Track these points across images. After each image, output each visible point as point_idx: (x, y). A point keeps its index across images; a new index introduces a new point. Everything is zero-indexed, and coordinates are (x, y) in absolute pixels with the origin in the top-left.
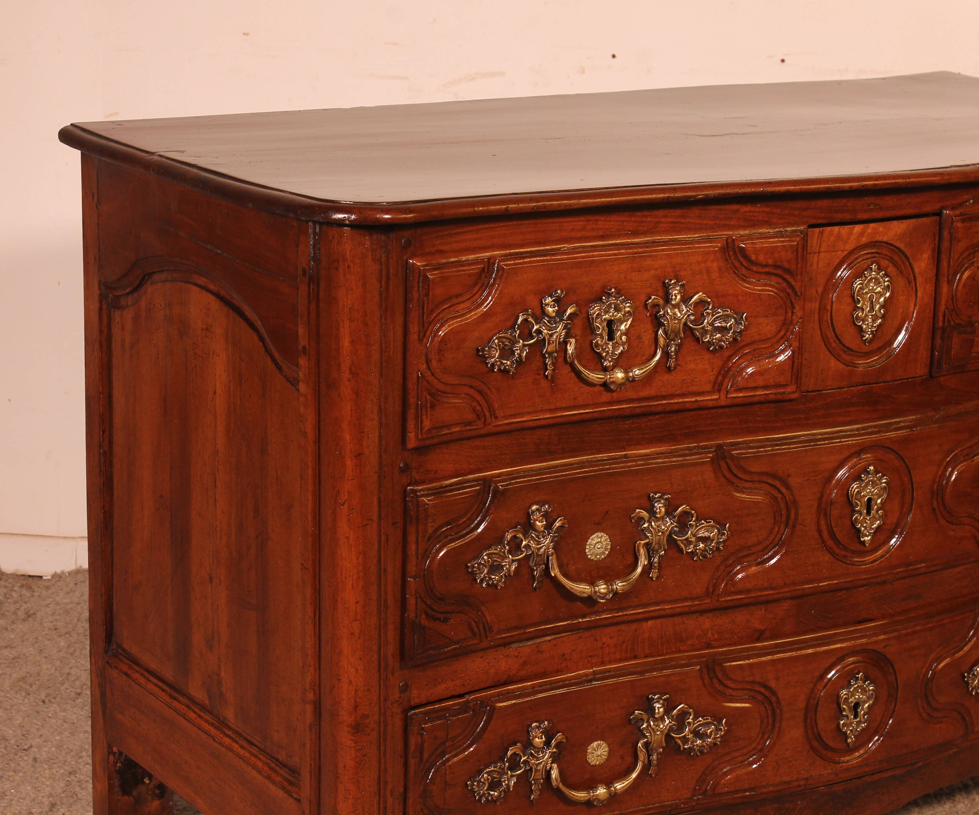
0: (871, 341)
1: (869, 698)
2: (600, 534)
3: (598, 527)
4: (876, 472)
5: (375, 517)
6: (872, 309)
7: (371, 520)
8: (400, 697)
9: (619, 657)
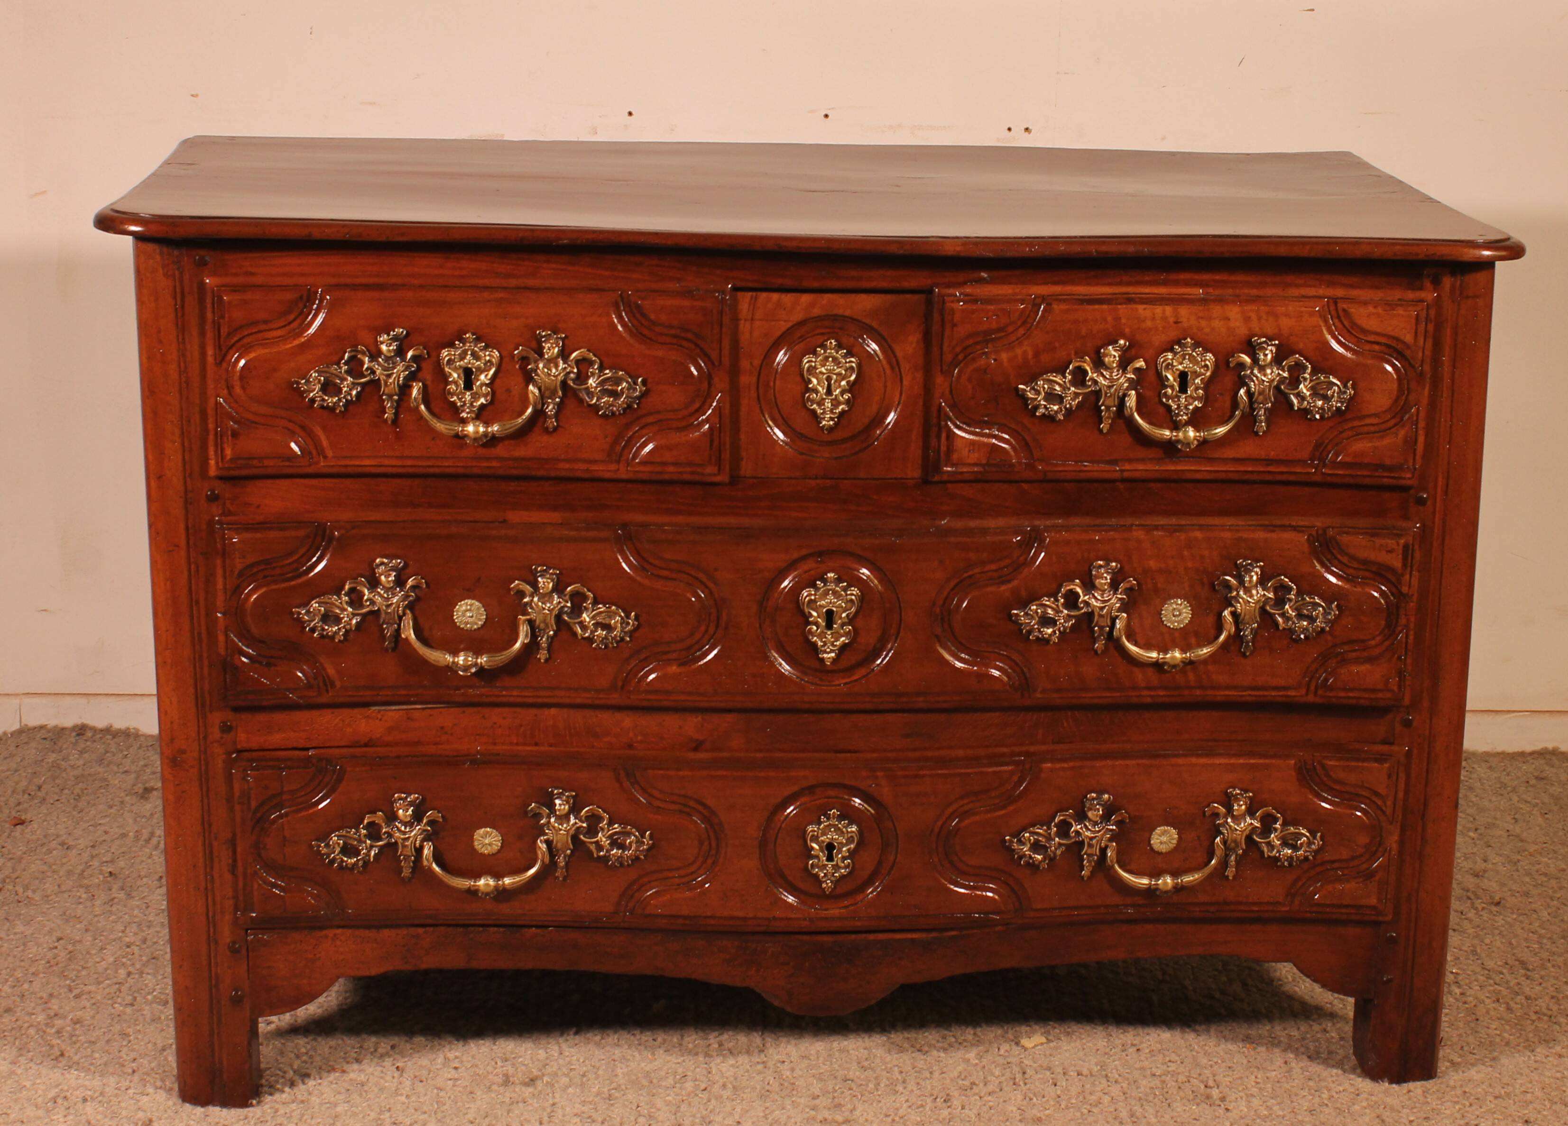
0: (831, 429)
1: (850, 840)
2: (469, 601)
3: (469, 593)
4: (839, 580)
5: (183, 543)
6: (829, 392)
7: (178, 546)
8: (222, 738)
9: (515, 741)
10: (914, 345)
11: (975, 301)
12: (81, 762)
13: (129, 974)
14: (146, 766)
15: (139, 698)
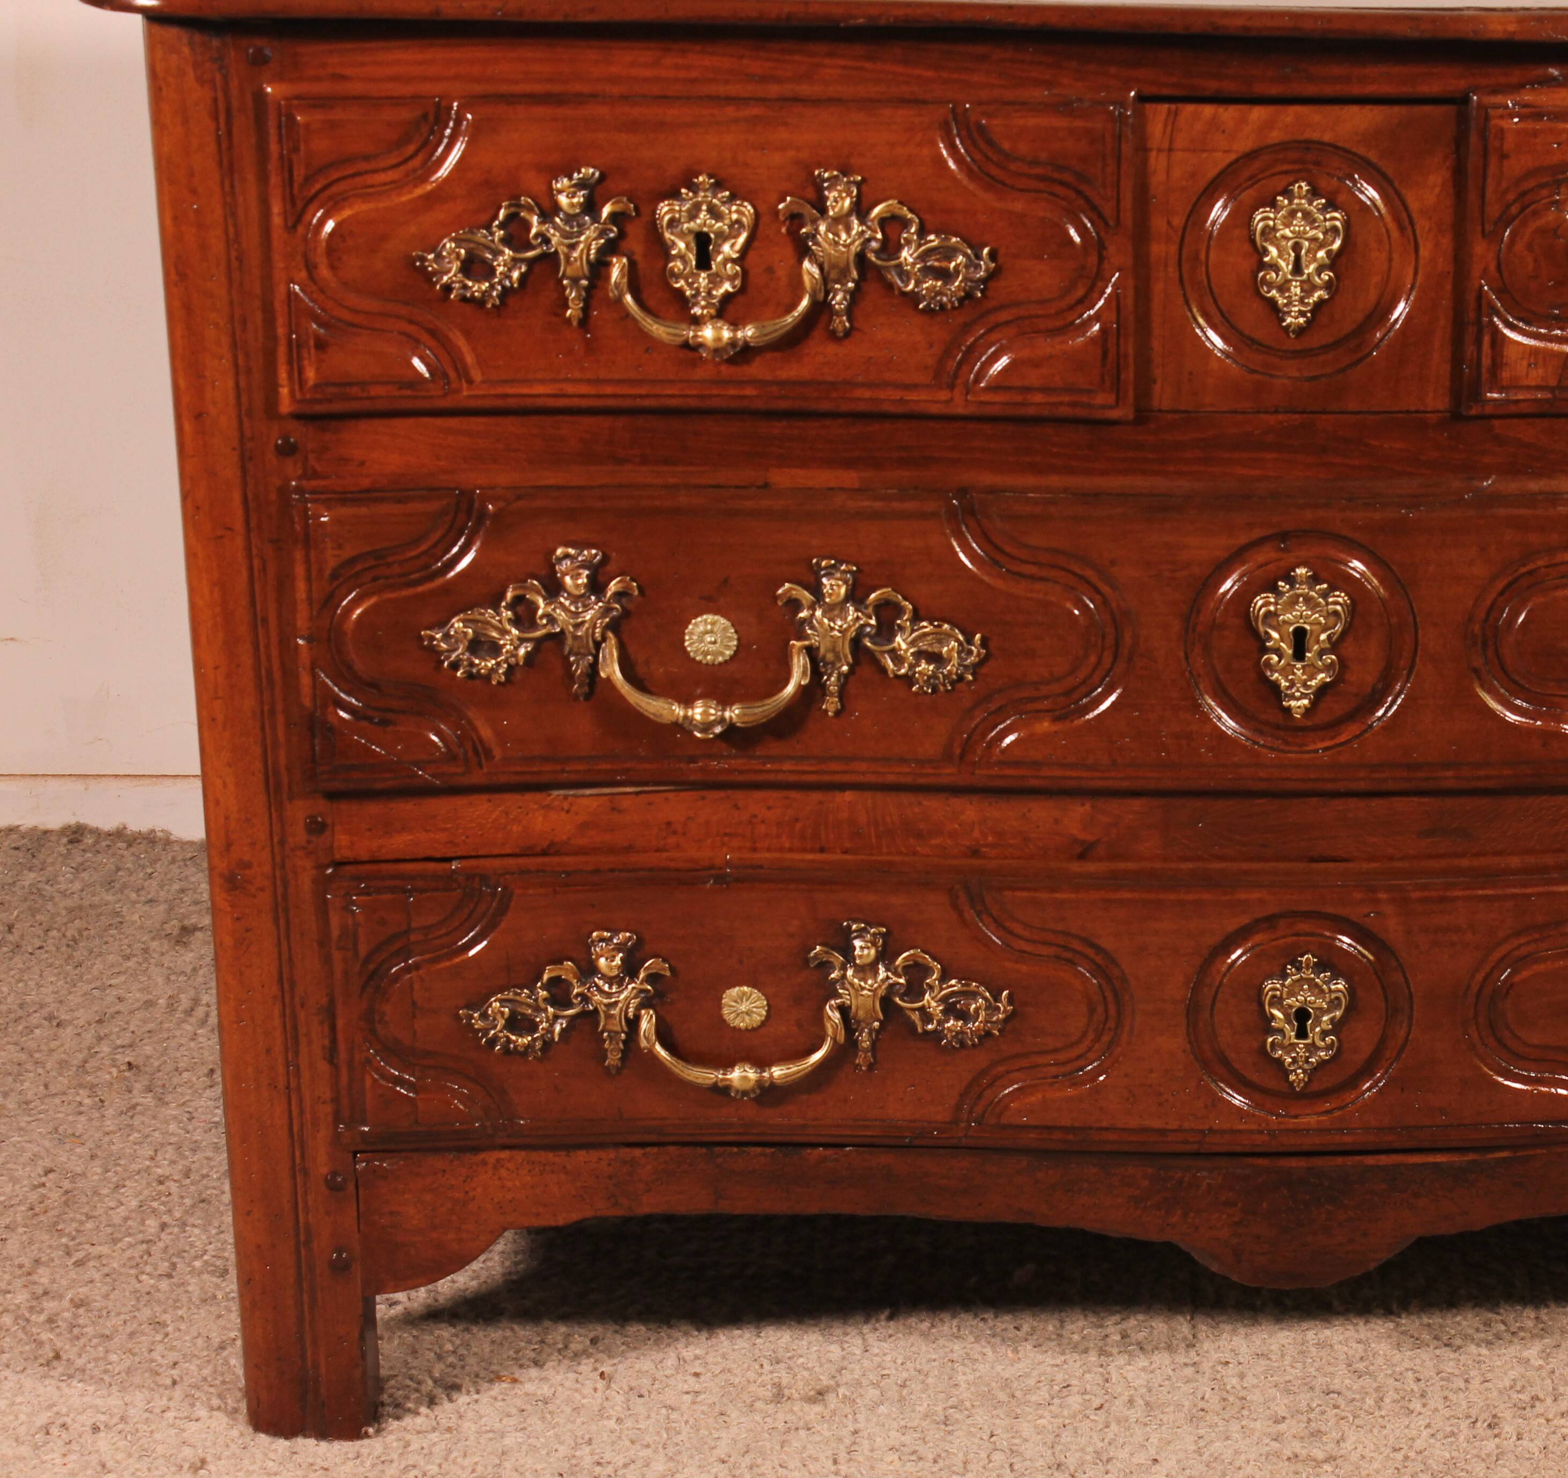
0: (1301, 331)
1: (1334, 1004)
2: (710, 617)
3: (710, 605)
4: (1315, 579)
5: (239, 526)
6: (1297, 269)
7: (230, 529)
8: (309, 842)
9: (787, 845)
10: (1437, 190)
11: (1538, 116)
12: (77, 886)
13: (163, 1226)
14: (183, 891)
15: (169, 782)
